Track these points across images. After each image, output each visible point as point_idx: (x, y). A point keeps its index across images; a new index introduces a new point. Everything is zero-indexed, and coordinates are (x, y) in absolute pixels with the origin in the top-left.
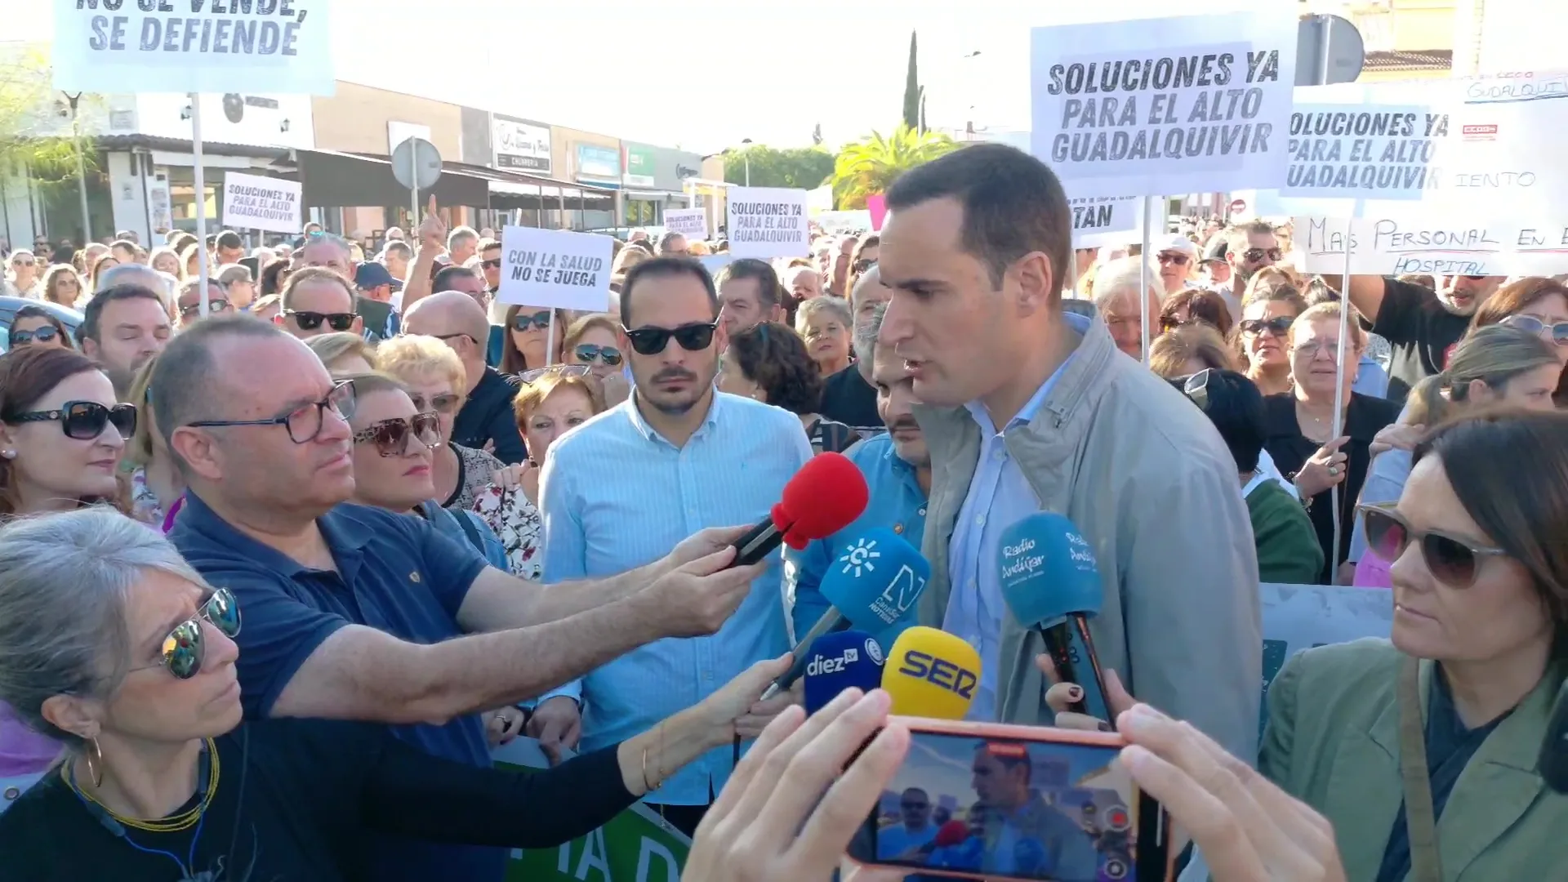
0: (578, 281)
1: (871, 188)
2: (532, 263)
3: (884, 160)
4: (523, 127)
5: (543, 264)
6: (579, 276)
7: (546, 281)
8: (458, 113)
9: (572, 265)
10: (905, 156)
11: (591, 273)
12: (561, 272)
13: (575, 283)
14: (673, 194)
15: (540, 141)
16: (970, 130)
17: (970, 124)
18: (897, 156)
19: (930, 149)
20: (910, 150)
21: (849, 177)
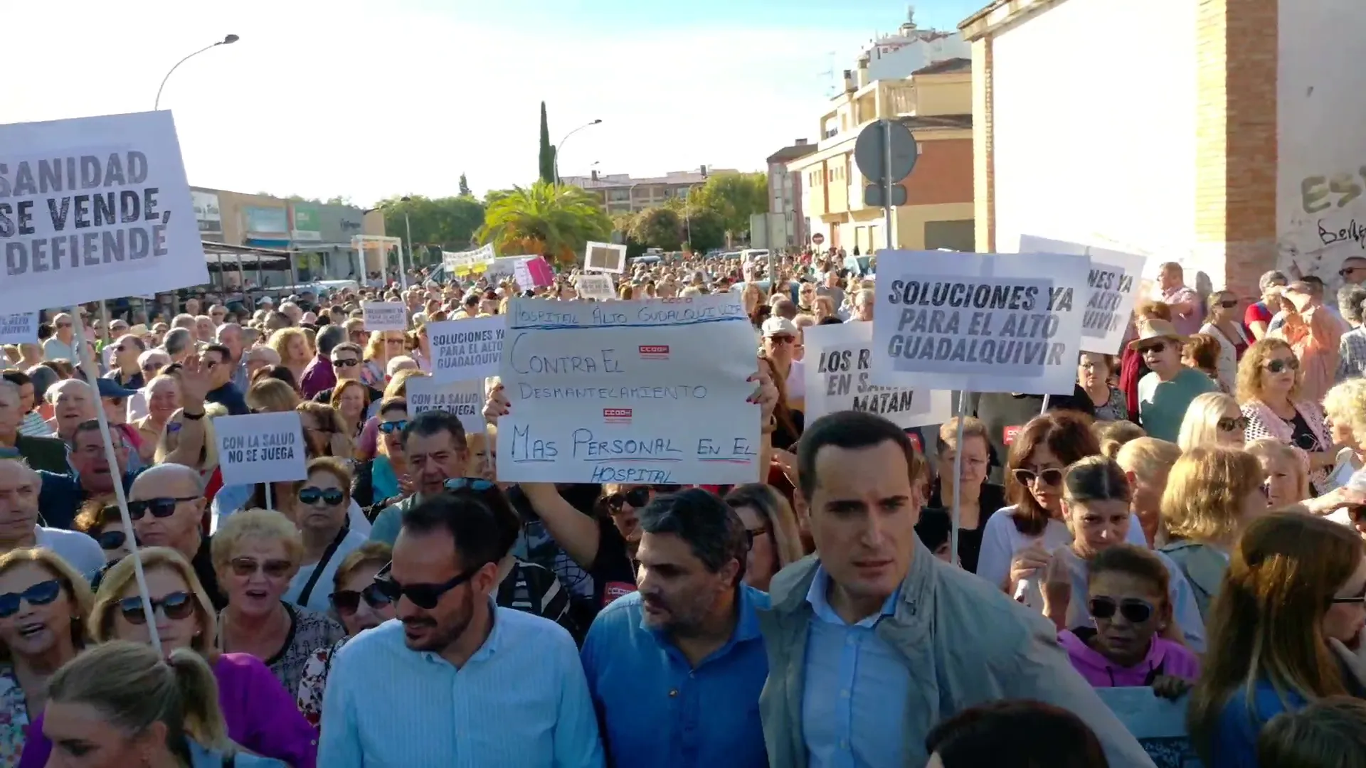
0: (279, 455)
1: (519, 236)
2: (242, 447)
3: (528, 212)
5: (250, 446)
6: (280, 451)
7: (254, 460)
9: (272, 442)
10: (545, 209)
11: (287, 446)
12: (265, 450)
13: (278, 458)
18: (539, 208)
19: (565, 201)
20: (550, 202)
21: (499, 227)
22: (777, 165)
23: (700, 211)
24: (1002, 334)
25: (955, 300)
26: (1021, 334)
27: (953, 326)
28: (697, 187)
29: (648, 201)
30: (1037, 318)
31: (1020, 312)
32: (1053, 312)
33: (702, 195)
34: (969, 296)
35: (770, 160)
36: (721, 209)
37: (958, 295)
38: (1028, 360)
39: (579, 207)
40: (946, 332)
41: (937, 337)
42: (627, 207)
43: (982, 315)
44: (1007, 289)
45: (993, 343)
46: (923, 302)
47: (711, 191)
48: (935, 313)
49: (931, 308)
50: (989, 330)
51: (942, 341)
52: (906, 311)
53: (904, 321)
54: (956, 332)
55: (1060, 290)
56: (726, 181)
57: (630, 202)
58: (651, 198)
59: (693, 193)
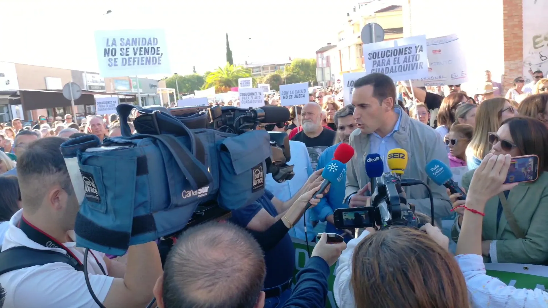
1: (220, 86)
3: (223, 76)
4: (94, 75)
8: (70, 72)
10: (230, 75)
14: (149, 94)
15: (100, 80)
16: (246, 64)
17: (246, 62)
18: (228, 74)
19: (238, 71)
20: (232, 72)
21: (213, 83)
22: (319, 54)
23: (290, 74)
24: (403, 63)
25: (388, 55)
26: (409, 61)
27: (389, 63)
28: (288, 65)
29: (268, 72)
30: (413, 56)
31: (408, 55)
32: (418, 53)
33: (290, 68)
34: (391, 53)
35: (317, 52)
36: (298, 73)
37: (388, 54)
38: (413, 69)
39: (243, 73)
40: (387, 65)
41: (384, 67)
42: (260, 75)
43: (396, 58)
44: (403, 49)
45: (401, 66)
46: (379, 58)
47: (293, 66)
48: (383, 60)
49: (381, 59)
50: (399, 62)
51: (386, 68)
52: (374, 61)
53: (374, 64)
54: (390, 64)
55: (418, 46)
56: (299, 62)
57: (261, 73)
58: (270, 70)
59: (287, 67)
